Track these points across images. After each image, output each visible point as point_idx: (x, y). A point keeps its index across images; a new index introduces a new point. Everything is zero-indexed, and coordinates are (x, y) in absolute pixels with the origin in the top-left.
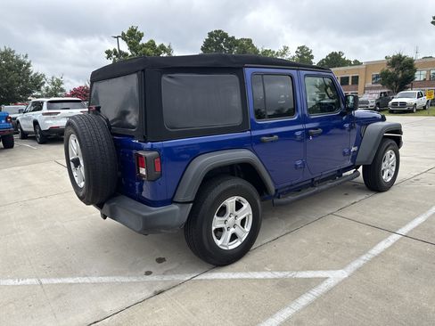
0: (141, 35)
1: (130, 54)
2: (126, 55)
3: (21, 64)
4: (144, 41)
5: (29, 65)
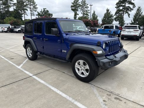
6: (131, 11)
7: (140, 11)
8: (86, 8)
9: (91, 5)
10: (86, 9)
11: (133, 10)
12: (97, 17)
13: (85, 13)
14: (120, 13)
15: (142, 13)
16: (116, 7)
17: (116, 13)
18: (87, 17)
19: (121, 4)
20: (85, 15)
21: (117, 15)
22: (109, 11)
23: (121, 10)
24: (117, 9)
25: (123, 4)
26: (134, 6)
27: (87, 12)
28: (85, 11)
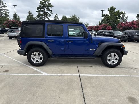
0: (115, 9)
1: (109, 15)
2: (108, 15)
3: (77, 19)
4: (115, 11)
5: (79, 19)
6: (50, 17)
7: (57, 18)
8: (3, 6)
9: (15, 6)
10: (4, 9)
11: (51, 15)
12: (19, 18)
13: (2, 13)
14: (41, 17)
15: (58, 19)
16: (37, 11)
17: (38, 17)
18: (7, 17)
19: (41, 9)
20: (3, 15)
21: (39, 18)
22: (32, 14)
23: (42, 15)
24: (38, 13)
25: (43, 10)
26: (52, 13)
27: (5, 11)
28: (3, 10)
